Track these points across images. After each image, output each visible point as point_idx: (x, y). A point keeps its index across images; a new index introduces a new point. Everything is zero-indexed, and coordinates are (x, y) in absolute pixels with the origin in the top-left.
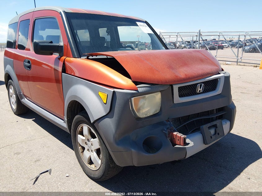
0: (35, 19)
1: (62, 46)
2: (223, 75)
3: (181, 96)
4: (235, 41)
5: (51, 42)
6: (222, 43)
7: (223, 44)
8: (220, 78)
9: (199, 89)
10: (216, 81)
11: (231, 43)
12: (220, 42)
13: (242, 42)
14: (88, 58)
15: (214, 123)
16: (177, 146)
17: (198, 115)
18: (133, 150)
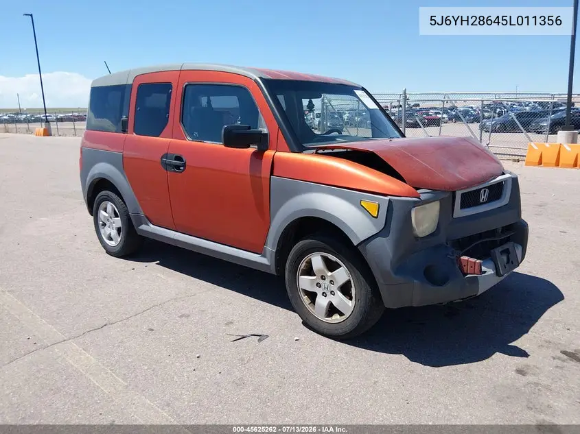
0: (186, 83)
1: (267, 134)
2: (510, 176)
3: (463, 206)
4: (462, 109)
5: (249, 128)
6: (437, 113)
7: (439, 116)
8: (506, 180)
9: (483, 197)
10: (500, 185)
11: (454, 113)
12: (431, 111)
13: (475, 110)
14: (317, 153)
15: (506, 247)
16: (468, 276)
17: (480, 236)
18: (415, 281)
